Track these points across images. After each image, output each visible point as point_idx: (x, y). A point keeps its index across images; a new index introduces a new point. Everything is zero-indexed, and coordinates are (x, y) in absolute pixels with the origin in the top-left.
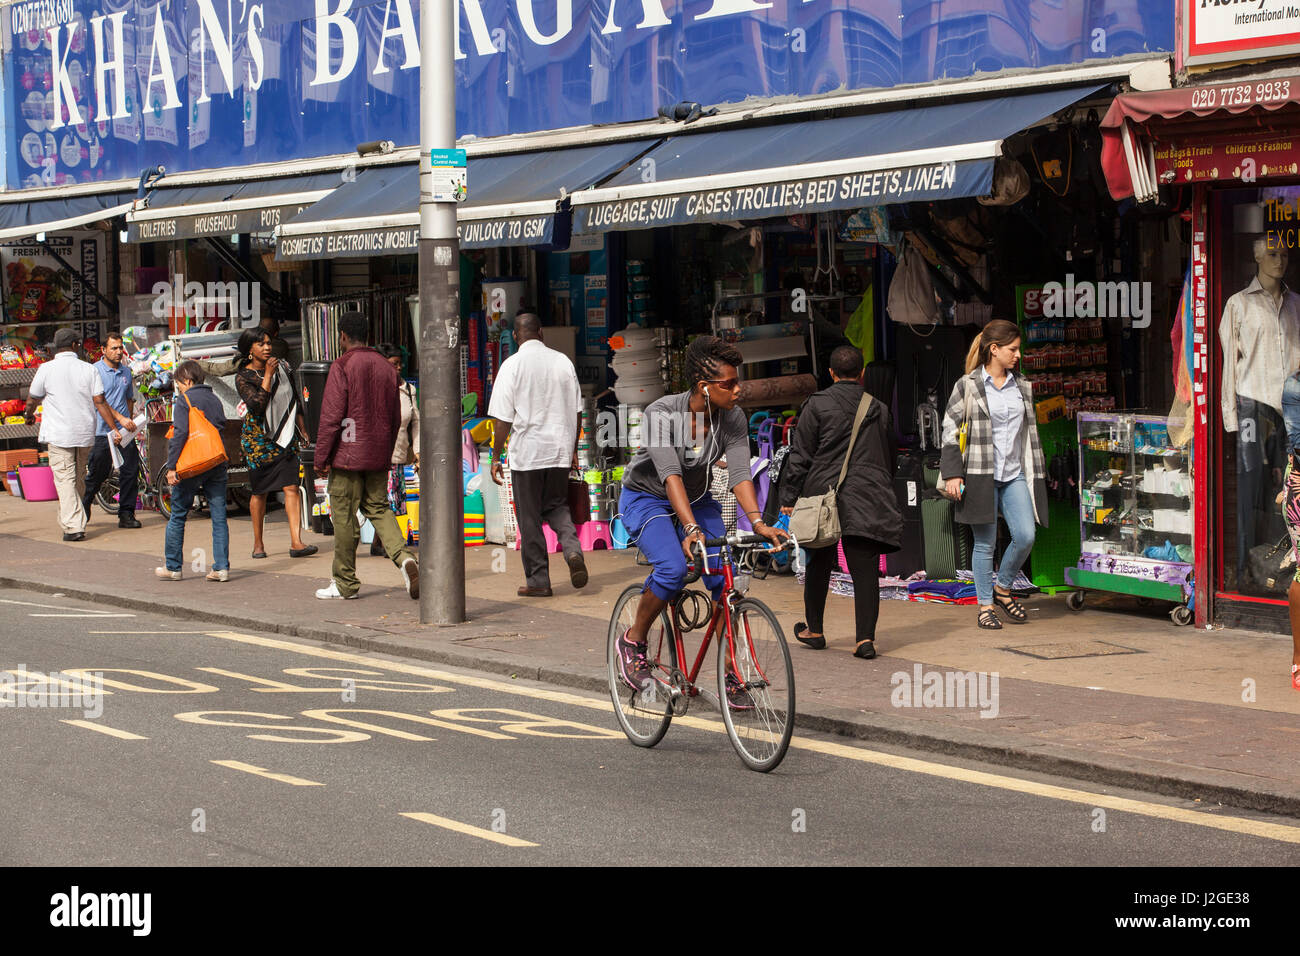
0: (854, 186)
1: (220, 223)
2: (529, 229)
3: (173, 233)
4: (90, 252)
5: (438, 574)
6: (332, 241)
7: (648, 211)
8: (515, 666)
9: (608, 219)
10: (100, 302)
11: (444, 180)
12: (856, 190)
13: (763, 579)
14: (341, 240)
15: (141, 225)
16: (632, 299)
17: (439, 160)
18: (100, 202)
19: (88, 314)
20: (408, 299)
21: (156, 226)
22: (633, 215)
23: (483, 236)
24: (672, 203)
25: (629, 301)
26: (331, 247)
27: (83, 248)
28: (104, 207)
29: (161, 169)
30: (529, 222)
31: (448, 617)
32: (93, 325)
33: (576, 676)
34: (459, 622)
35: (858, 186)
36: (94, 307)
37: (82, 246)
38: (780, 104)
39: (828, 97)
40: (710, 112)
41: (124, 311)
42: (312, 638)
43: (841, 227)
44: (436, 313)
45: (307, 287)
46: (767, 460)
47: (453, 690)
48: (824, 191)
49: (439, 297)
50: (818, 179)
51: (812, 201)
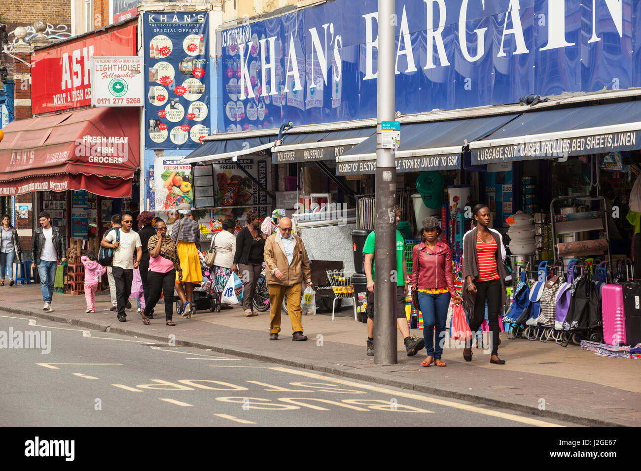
0: (593, 142)
1: (316, 154)
2: (450, 161)
3: (294, 159)
4: (262, 167)
5: (383, 339)
6: (362, 165)
7: (504, 154)
8: (404, 383)
9: (487, 156)
10: (268, 196)
11: (389, 137)
12: (593, 144)
13: (566, 347)
14: (366, 165)
15: (278, 154)
16: (525, 198)
17: (386, 127)
18: (261, 141)
19: (261, 202)
20: (412, 196)
21: (286, 155)
22: (497, 155)
23: (430, 164)
24: (514, 149)
25: (524, 199)
26: (361, 168)
27: (259, 166)
28: (263, 144)
29: (291, 123)
30: (450, 157)
31: (387, 361)
32: (263, 208)
33: (429, 388)
34: (393, 364)
35: (594, 142)
36: (264, 198)
37: (258, 164)
38: (576, 96)
39: (597, 94)
40: (545, 100)
41: (278, 200)
42: (320, 371)
43: (601, 162)
44: (383, 205)
45: (370, 188)
46: (571, 284)
47: (365, 393)
48: (579, 144)
49: (385, 197)
50: (576, 138)
51: (574, 149)
